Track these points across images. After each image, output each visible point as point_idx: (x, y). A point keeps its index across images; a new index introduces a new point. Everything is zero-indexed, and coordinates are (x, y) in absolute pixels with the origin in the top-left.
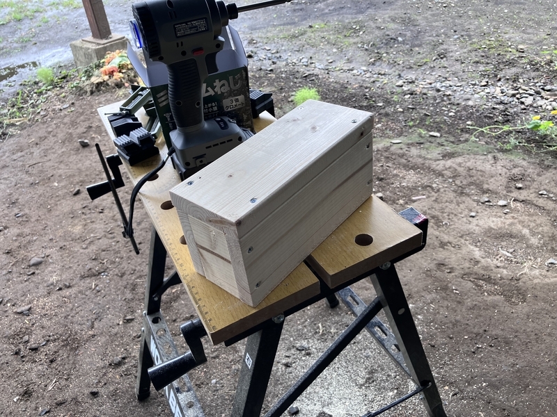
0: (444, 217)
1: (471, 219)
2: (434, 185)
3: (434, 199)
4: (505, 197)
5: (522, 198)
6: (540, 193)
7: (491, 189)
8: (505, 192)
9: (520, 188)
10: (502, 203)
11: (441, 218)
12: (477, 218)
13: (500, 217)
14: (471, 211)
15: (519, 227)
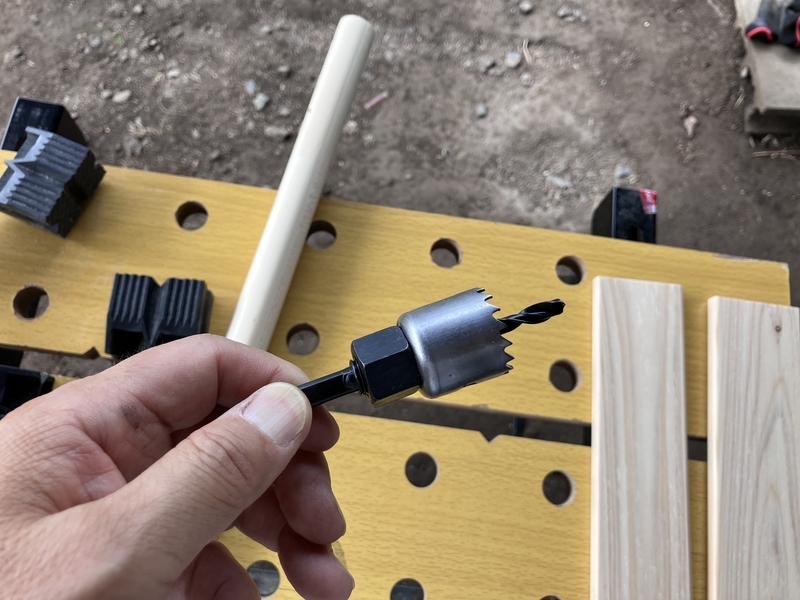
0: (436, 136)
1: (481, 123)
2: (389, 56)
3: (401, 93)
4: (512, 41)
5: (537, 35)
6: (561, 12)
7: (484, 28)
8: (507, 30)
9: (529, 13)
10: (512, 60)
11: (434, 141)
12: (491, 115)
13: (522, 97)
14: (474, 102)
15: (556, 112)
